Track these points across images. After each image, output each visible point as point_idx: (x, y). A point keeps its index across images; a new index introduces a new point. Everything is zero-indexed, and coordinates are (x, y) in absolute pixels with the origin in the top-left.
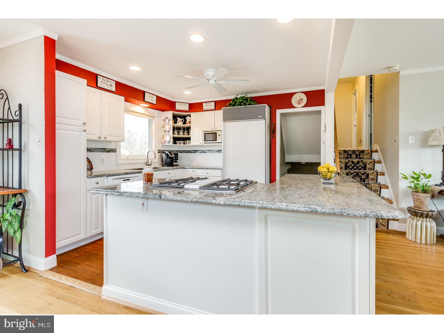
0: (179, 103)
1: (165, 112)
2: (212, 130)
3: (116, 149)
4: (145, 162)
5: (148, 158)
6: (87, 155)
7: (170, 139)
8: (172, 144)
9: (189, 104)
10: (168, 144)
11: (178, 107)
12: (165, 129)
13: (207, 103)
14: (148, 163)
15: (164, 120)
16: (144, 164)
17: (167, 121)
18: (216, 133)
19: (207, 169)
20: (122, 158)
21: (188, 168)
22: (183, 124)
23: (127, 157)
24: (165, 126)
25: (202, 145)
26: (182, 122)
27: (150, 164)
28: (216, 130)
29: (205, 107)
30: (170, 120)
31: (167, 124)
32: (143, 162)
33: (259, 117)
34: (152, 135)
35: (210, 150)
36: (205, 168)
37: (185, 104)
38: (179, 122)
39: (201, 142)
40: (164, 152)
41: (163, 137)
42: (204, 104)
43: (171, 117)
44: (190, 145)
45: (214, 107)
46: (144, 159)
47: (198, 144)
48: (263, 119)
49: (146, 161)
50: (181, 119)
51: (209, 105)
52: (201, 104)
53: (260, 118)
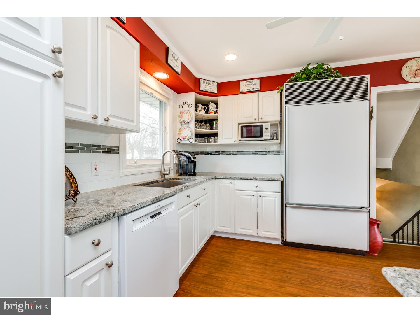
0: (205, 81)
1: (182, 94)
2: (254, 121)
3: (119, 147)
4: (159, 170)
5: (163, 163)
6: (66, 159)
7: (192, 135)
8: (194, 142)
9: (217, 83)
10: (188, 142)
11: (203, 87)
12: (183, 120)
13: (247, 81)
14: (163, 172)
15: (181, 106)
16: (158, 173)
17: (186, 107)
18: (261, 126)
19: (256, 179)
20: (128, 164)
21: (222, 179)
22: (205, 113)
23: (136, 163)
24: (184, 115)
25: (237, 143)
26: (204, 111)
27: (167, 173)
28: (260, 120)
29: (243, 87)
30: (190, 106)
31: (186, 112)
32: (156, 170)
33: (355, 96)
34: (165, 127)
35: (242, 152)
36: (253, 179)
37: (213, 83)
38: (200, 111)
39: (236, 140)
40: (181, 154)
41: (180, 132)
42: (242, 83)
43: (192, 102)
44: (218, 144)
45: (259, 87)
46: (158, 165)
47: (231, 142)
48: (363, 100)
49: (160, 167)
50: (203, 107)
51: (250, 83)
52: (237, 84)
53: (357, 98)
